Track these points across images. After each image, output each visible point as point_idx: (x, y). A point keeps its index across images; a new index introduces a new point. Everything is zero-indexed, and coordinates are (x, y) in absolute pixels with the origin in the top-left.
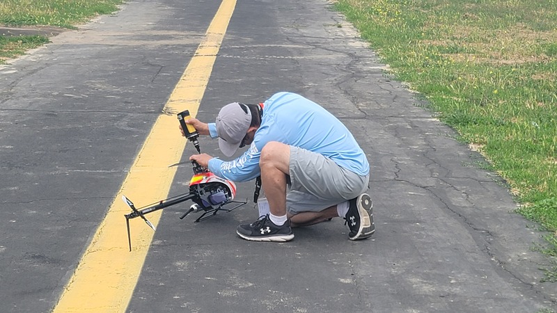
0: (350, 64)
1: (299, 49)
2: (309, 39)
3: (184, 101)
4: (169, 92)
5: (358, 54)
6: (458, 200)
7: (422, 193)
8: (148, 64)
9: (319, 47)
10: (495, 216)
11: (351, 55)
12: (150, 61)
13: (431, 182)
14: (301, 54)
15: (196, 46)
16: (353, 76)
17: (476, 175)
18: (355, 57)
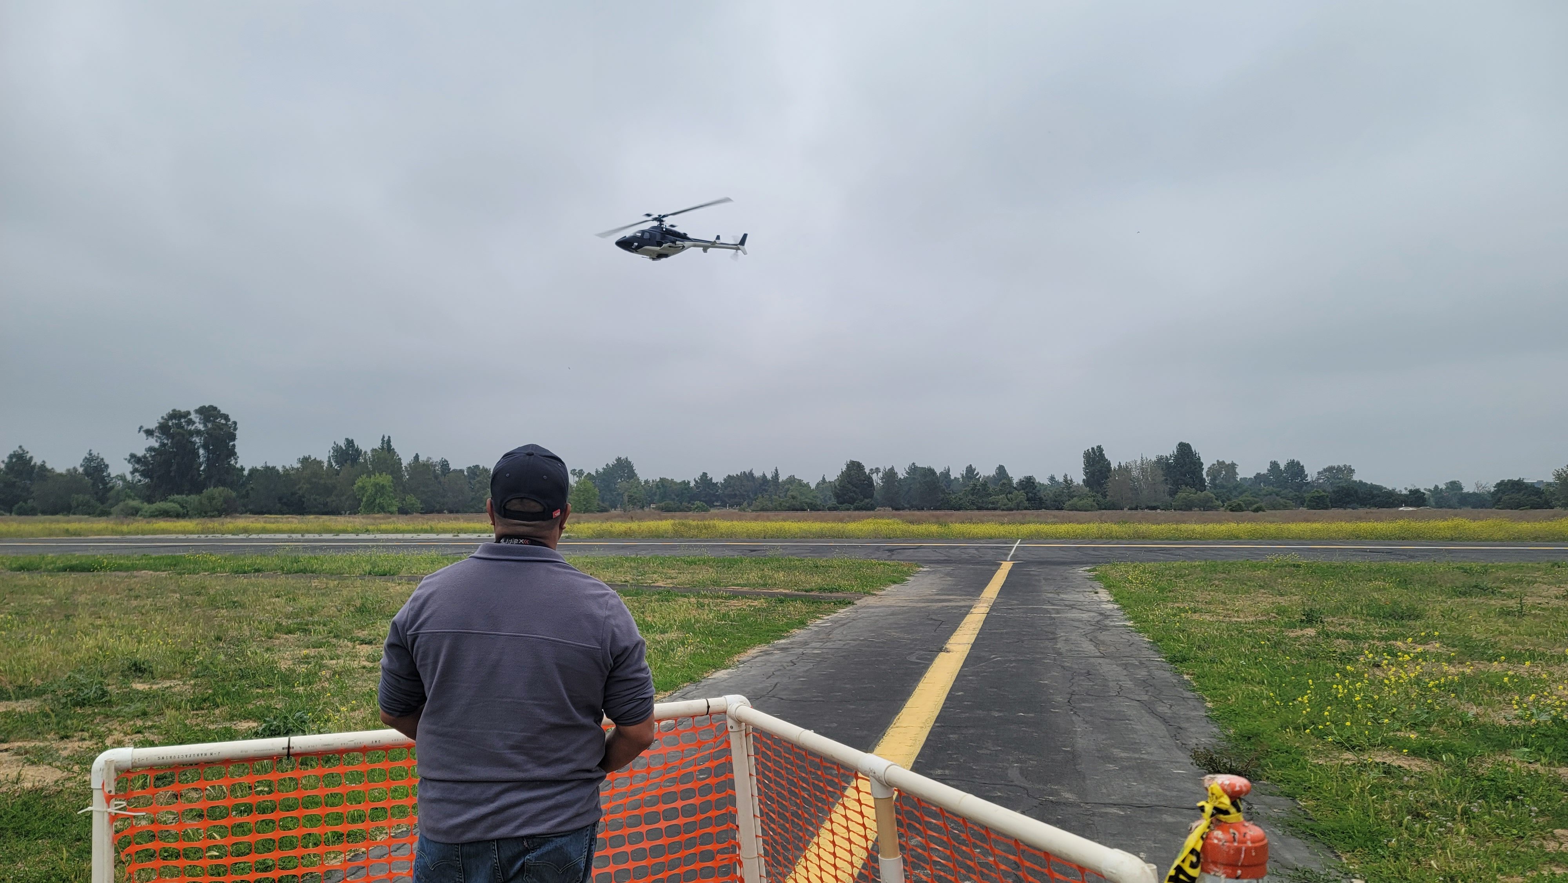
0: (1099, 621)
1: (1057, 609)
2: (1067, 603)
3: (959, 644)
4: (948, 638)
5: (1108, 613)
6: (1162, 709)
7: (1135, 703)
8: (932, 619)
9: (1075, 608)
10: (1188, 719)
11: (1101, 614)
12: (934, 618)
13: (1146, 698)
14: (1058, 613)
15: (971, 607)
16: (1100, 628)
17: (1183, 694)
18: (1104, 615)
